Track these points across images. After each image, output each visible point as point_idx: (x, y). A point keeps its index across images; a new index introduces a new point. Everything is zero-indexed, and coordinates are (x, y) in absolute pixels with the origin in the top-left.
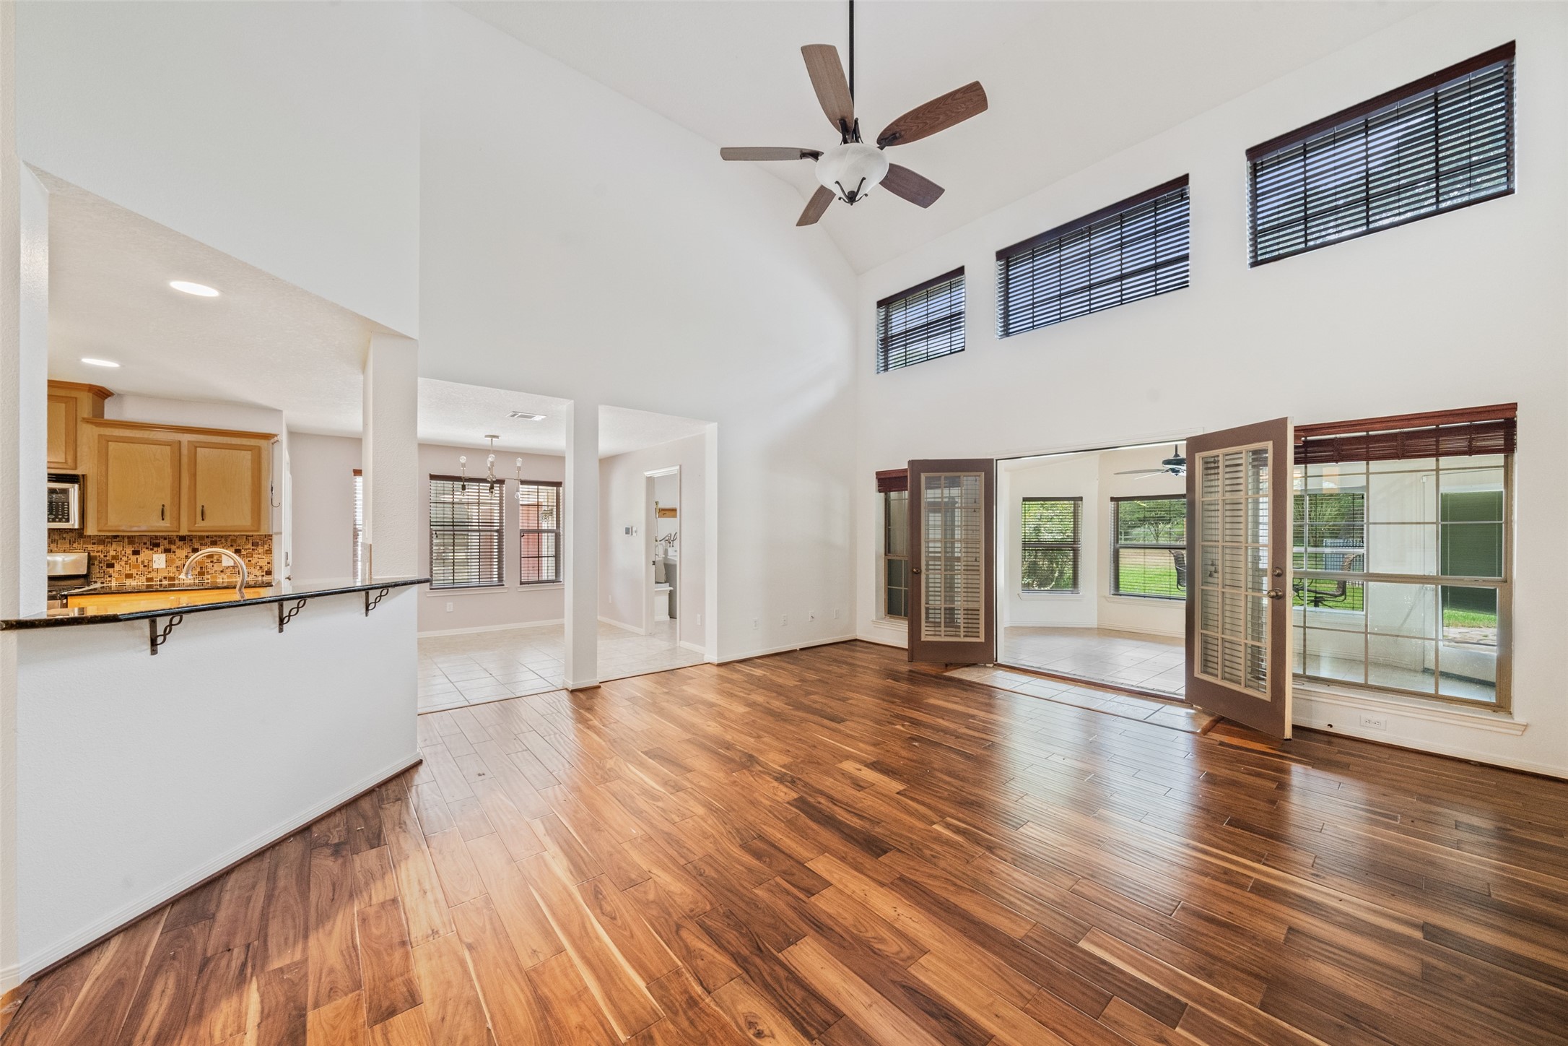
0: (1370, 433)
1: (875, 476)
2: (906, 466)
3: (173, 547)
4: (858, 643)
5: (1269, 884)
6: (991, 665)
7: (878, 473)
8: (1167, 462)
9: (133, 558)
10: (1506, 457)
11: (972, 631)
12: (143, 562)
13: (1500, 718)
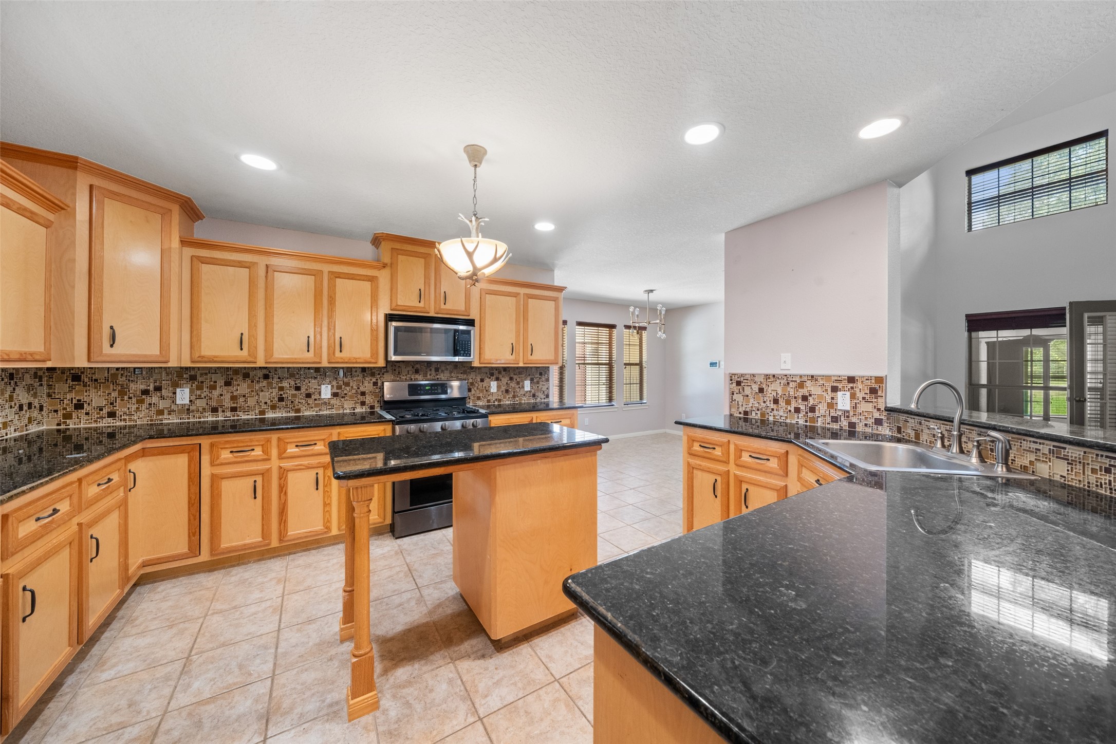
2: (1067, 305)
3: (500, 376)
7: (967, 316)
9: (481, 384)
12: (485, 387)
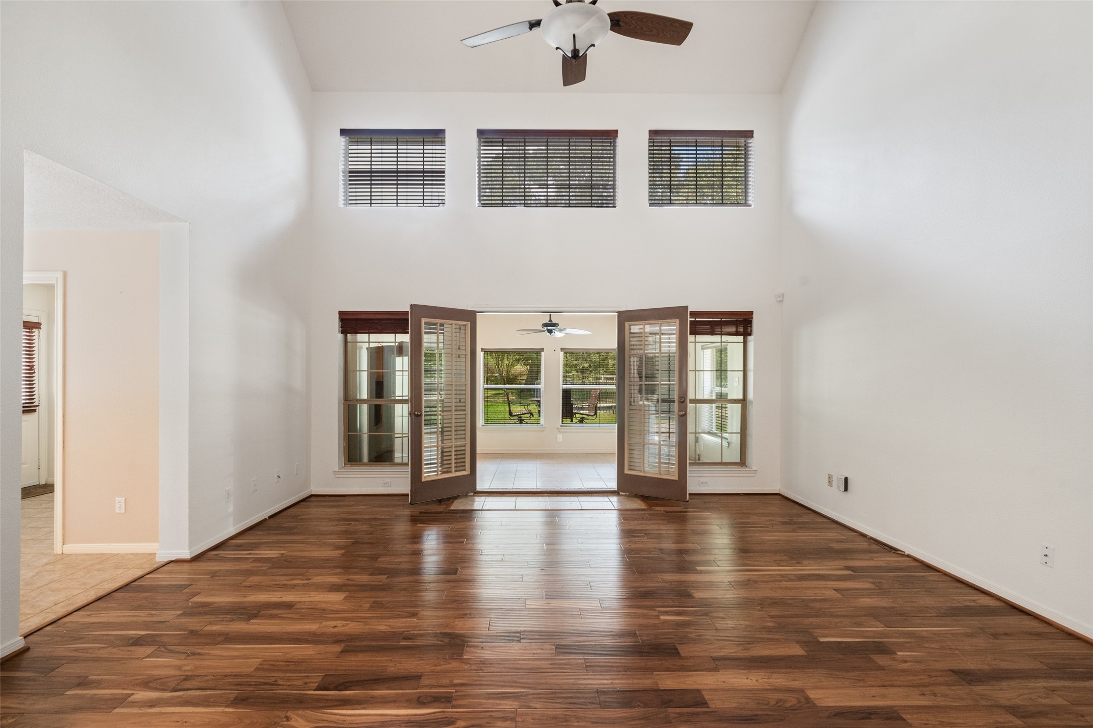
0: (696, 319)
1: (338, 316)
2: (408, 309)
4: (312, 499)
5: (802, 574)
6: (472, 494)
7: (341, 313)
8: (545, 325)
10: (744, 338)
11: (460, 466)
13: (743, 469)
